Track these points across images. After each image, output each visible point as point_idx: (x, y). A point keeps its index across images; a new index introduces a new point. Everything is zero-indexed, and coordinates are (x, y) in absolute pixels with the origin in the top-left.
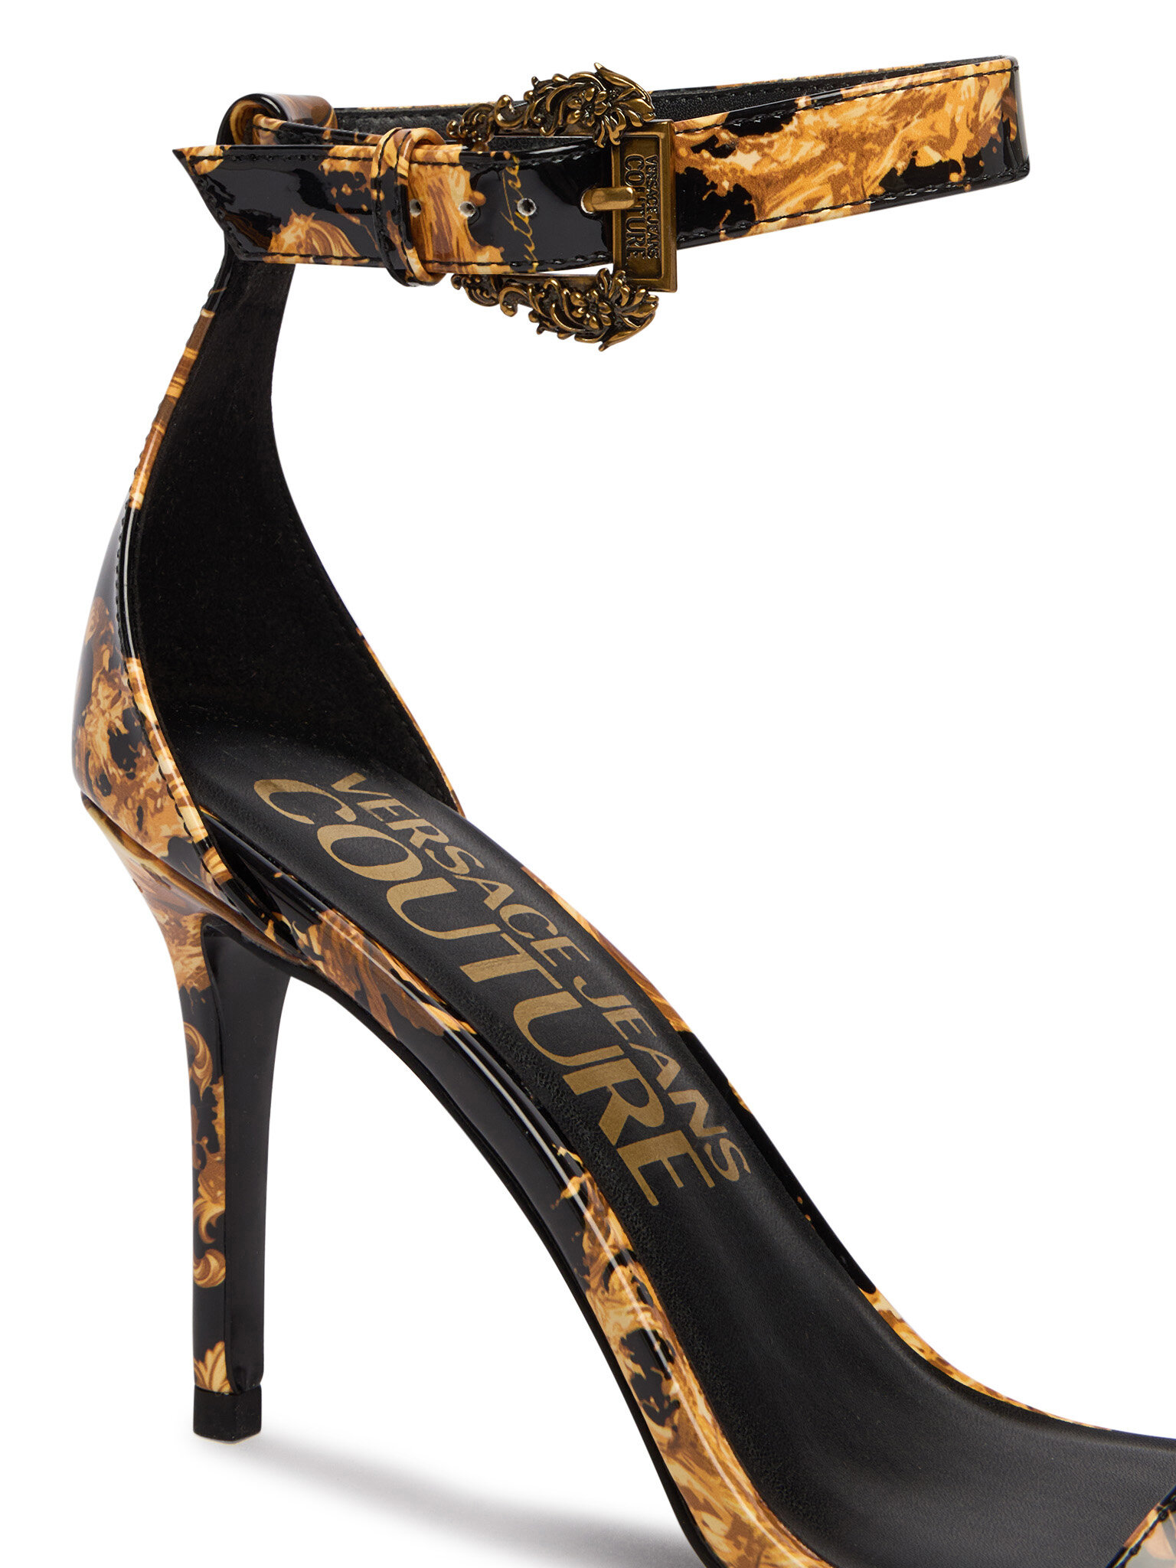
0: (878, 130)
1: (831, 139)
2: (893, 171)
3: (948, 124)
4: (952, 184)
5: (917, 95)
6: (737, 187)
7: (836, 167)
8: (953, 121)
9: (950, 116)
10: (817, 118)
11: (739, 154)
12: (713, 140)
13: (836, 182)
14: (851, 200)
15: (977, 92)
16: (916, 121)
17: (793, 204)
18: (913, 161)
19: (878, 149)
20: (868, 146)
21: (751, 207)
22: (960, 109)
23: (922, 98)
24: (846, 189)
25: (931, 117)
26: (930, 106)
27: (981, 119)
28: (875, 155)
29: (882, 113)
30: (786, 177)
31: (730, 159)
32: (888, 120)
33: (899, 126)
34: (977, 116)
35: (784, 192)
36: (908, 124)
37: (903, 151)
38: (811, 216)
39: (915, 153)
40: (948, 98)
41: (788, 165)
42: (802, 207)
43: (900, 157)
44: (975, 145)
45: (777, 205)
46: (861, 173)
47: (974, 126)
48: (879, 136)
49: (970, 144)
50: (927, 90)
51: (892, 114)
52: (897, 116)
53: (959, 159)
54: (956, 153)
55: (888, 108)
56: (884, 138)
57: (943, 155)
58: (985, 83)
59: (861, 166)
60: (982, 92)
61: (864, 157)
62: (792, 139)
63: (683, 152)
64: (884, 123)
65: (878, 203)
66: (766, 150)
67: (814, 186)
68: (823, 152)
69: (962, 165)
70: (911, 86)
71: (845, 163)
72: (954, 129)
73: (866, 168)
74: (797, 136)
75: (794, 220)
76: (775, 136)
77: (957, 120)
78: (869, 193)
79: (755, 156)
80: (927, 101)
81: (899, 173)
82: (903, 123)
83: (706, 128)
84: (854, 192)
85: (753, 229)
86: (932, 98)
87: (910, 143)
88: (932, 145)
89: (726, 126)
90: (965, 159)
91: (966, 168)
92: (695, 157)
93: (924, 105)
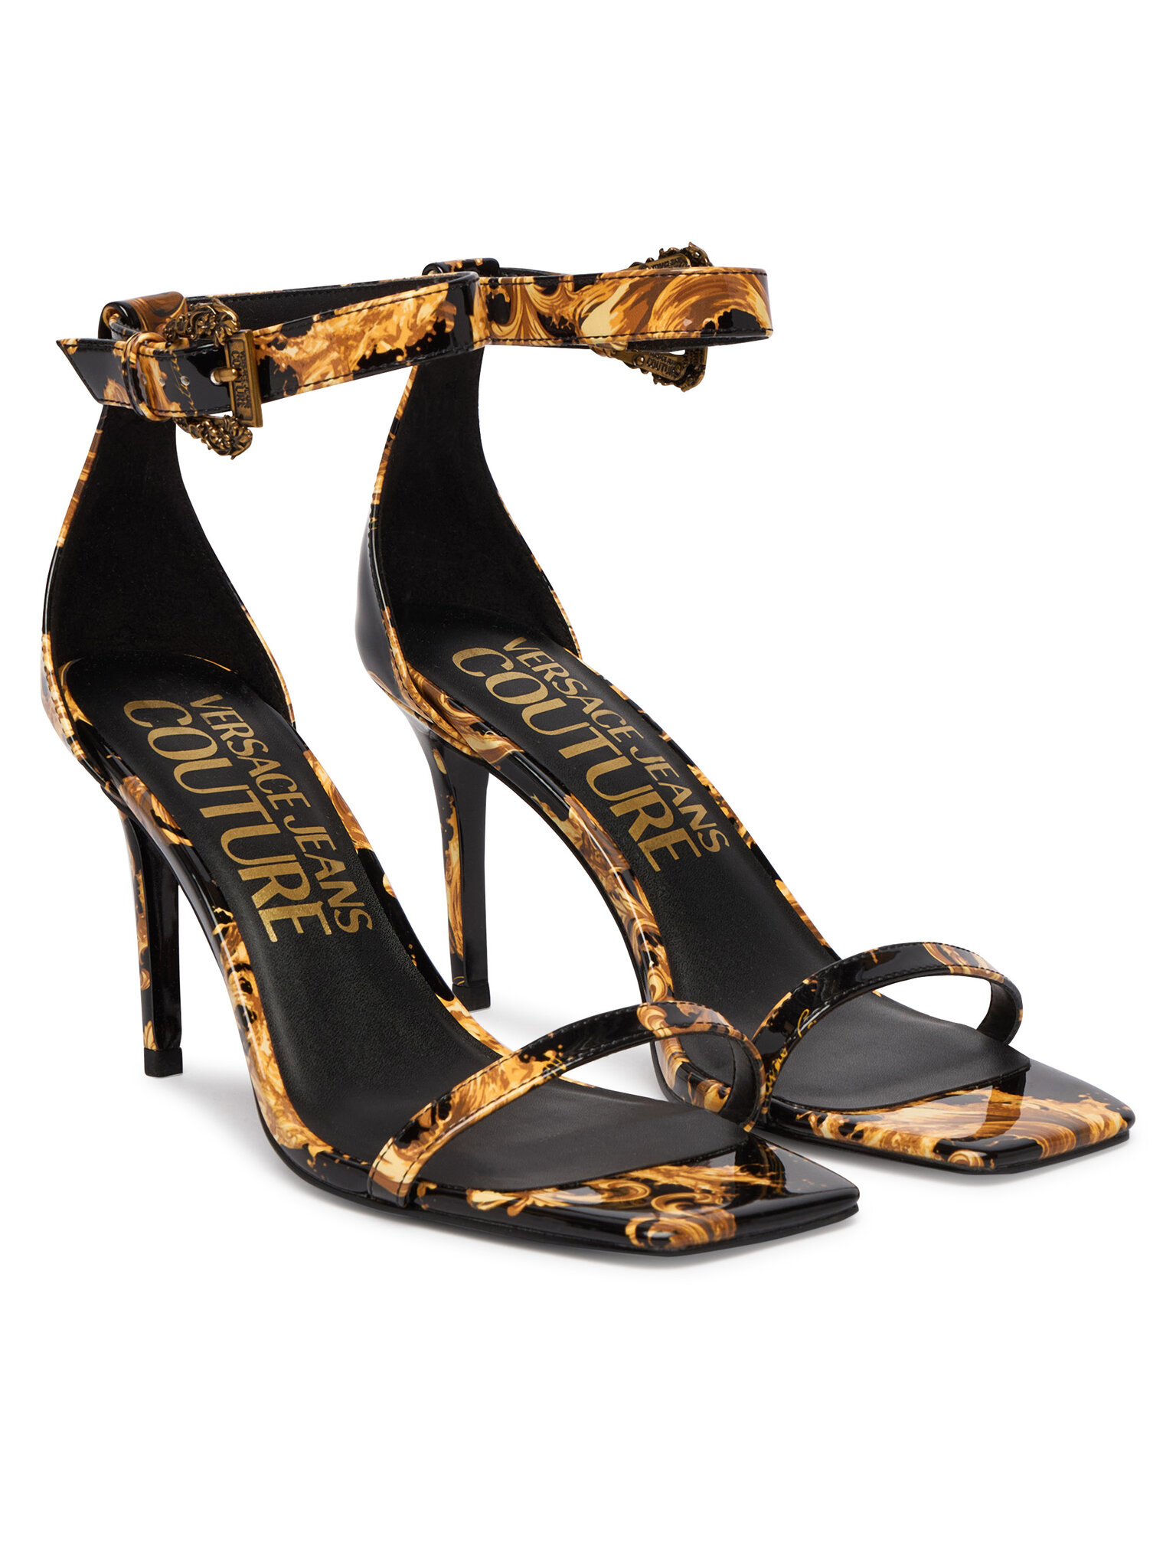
0: (355, 333)
1: (331, 339)
2: (364, 356)
3: (395, 328)
4: (399, 362)
5: (376, 312)
6: (289, 367)
7: (334, 355)
8: (398, 325)
9: (396, 323)
10: (323, 327)
11: (288, 348)
12: (276, 340)
13: (335, 363)
14: (343, 374)
15: (415, 307)
16: (375, 326)
17: (315, 377)
18: (374, 350)
19: (355, 344)
20: (350, 342)
21: (296, 378)
22: (403, 318)
23: (379, 313)
24: (340, 368)
25: (384, 324)
26: (384, 317)
27: (418, 322)
28: (354, 348)
29: (356, 323)
30: (311, 361)
31: (284, 351)
32: (361, 326)
33: (366, 330)
34: (416, 321)
35: (311, 370)
36: (371, 329)
37: (369, 345)
38: (325, 383)
39: (376, 346)
40: (395, 312)
41: (312, 354)
42: (319, 378)
43: (367, 348)
44: (414, 338)
45: (307, 378)
46: (347, 358)
47: (413, 327)
48: (355, 336)
49: (410, 338)
50: (381, 308)
51: (362, 323)
52: (365, 324)
53: (402, 347)
54: (401, 344)
55: (359, 320)
56: (358, 338)
57: (392, 346)
58: (421, 301)
59: (347, 354)
60: (419, 307)
61: (348, 349)
62: (312, 339)
63: (263, 347)
64: (358, 329)
65: (357, 375)
66: (301, 346)
67: (323, 366)
68: (328, 347)
69: (405, 351)
70: (370, 308)
71: (339, 352)
72: (399, 330)
73: (349, 355)
74: (315, 337)
75: (317, 385)
76: (304, 338)
77: (401, 325)
78: (352, 369)
79: (295, 349)
80: (382, 315)
81: (367, 357)
82: (368, 329)
83: (273, 333)
84: (344, 369)
85: (298, 391)
86: (385, 313)
87: (373, 340)
88: (385, 340)
89: (282, 331)
90: (406, 347)
91: (407, 353)
92: (268, 350)
93: (380, 317)
